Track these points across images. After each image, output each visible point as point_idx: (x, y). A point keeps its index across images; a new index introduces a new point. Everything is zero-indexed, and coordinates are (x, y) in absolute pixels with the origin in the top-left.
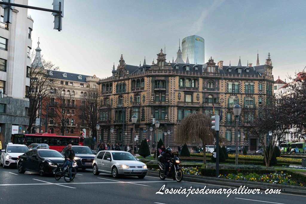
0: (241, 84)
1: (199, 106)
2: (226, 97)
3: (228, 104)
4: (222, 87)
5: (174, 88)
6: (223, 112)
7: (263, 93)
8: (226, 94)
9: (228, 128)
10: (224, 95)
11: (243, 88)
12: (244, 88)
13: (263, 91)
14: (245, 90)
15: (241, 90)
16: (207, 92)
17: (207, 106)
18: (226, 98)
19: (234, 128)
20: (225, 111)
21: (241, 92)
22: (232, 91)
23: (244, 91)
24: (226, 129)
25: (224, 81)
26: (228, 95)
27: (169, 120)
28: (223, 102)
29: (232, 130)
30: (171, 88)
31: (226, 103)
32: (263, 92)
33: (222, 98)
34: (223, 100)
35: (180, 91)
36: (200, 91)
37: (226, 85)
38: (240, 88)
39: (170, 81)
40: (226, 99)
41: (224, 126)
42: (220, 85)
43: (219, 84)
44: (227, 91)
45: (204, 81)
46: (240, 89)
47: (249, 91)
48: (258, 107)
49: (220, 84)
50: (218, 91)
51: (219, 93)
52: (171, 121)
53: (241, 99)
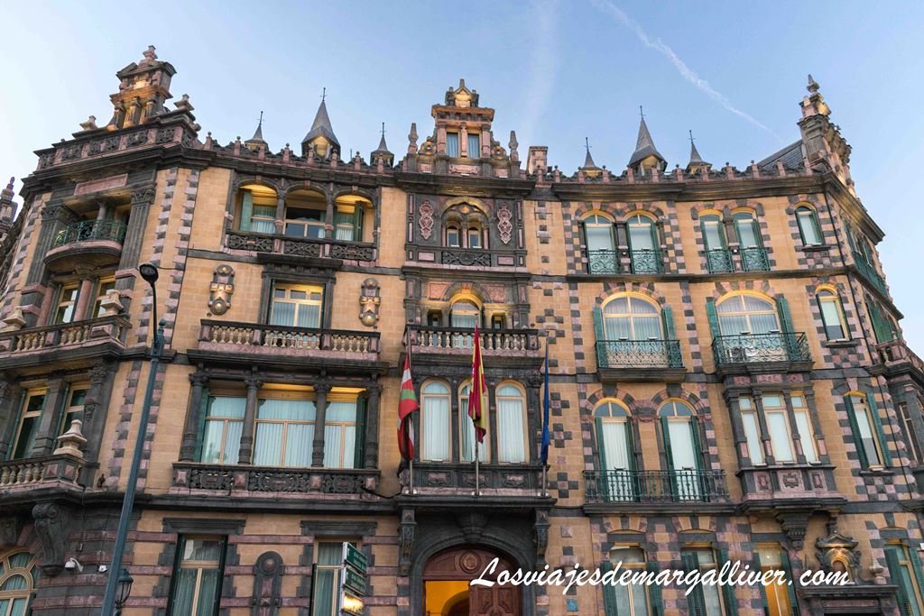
0: (674, 222)
1: (373, 357)
2: (574, 300)
3: (599, 347)
4: (544, 241)
5: (185, 238)
6: (566, 405)
7: (840, 264)
8: (572, 280)
9: (615, 525)
10: (563, 293)
11: (690, 245)
12: (698, 242)
13: (834, 253)
14: (702, 253)
15: (679, 253)
16: (438, 274)
17: (438, 349)
18: (575, 307)
19: (671, 529)
20: (582, 396)
21: (682, 266)
22: (619, 264)
23: (703, 260)
24: (600, 538)
25: (554, 208)
26: (588, 292)
27: (104, 469)
28: (561, 334)
29: (655, 547)
30: (162, 236)
31: (578, 342)
32: (834, 260)
33: (549, 313)
34: (560, 321)
35: (231, 259)
36: (383, 263)
37: (567, 229)
38: (672, 247)
39: (162, 189)
40: (575, 314)
41: (582, 512)
42: (531, 229)
43: (518, 223)
44: (579, 266)
45: (417, 204)
46: (672, 253)
47: (735, 258)
48: (827, 359)
49: (527, 227)
50: (516, 264)
51: (527, 278)
52: (116, 472)
53: (689, 313)
